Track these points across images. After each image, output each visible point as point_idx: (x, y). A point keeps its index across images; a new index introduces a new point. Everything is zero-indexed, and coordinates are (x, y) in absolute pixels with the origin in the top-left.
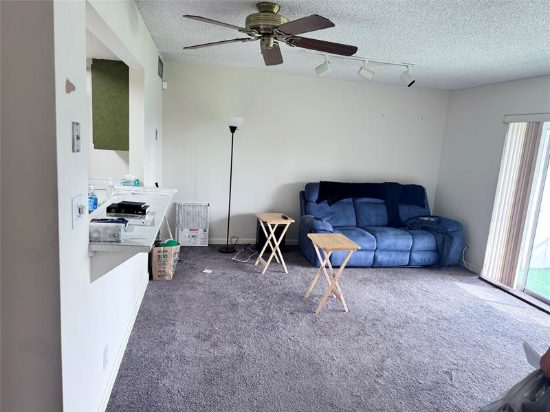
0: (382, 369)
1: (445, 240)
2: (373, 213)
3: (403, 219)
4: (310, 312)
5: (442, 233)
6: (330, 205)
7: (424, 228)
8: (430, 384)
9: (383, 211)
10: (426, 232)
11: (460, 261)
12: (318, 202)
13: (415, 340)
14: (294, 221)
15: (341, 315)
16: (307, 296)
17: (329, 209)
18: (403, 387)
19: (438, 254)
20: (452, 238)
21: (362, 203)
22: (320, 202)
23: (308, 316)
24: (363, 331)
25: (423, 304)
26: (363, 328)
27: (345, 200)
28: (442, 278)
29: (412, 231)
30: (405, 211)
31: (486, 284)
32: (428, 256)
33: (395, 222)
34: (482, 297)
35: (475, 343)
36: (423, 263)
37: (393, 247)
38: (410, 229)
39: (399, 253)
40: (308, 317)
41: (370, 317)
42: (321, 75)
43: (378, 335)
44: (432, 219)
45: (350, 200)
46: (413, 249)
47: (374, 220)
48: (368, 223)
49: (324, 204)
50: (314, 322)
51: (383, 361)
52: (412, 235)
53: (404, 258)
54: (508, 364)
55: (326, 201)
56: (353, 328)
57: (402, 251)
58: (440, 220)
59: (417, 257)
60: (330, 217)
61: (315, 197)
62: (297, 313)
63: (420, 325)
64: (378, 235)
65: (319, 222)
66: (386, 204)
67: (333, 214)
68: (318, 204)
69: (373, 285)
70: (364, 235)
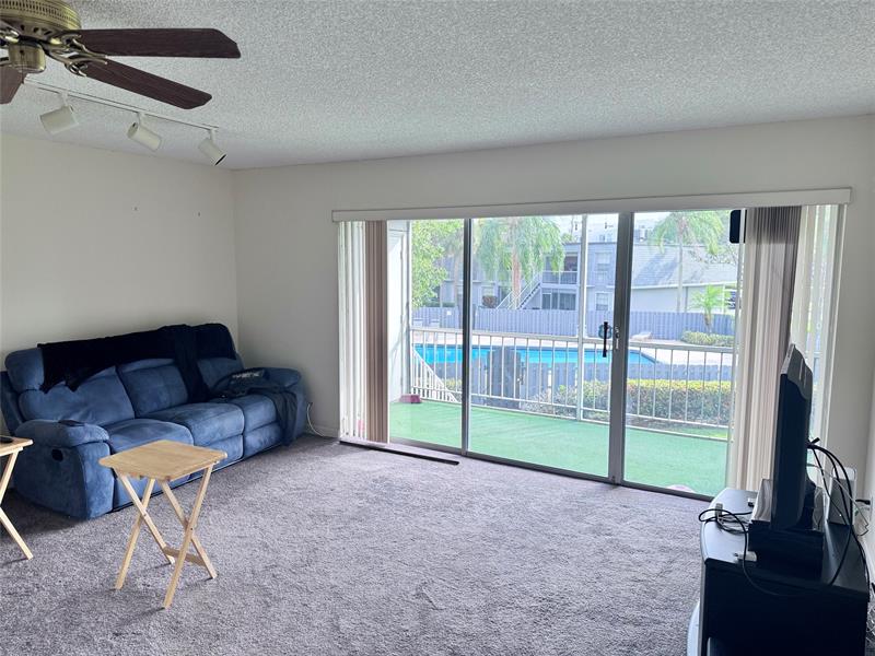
0: (347, 642)
1: (286, 401)
2: (160, 385)
3: (210, 383)
4: (152, 612)
5: (280, 393)
6: (73, 388)
7: (251, 392)
8: (416, 623)
9: (175, 377)
10: (257, 397)
11: (306, 427)
12: (45, 388)
13: (344, 570)
14: (31, 442)
15: (209, 588)
16: (119, 586)
17: (74, 397)
18: (394, 650)
19: (280, 425)
20: (295, 396)
21: (135, 371)
22: (49, 389)
23: (154, 621)
24: (268, 599)
25: (310, 509)
26: (265, 591)
27: (104, 373)
28: (299, 460)
29: (235, 401)
30: (211, 370)
31: (355, 449)
32: (268, 434)
33: (201, 394)
34: (367, 469)
35: (411, 536)
36: (263, 447)
37: (218, 435)
38: (232, 398)
39: (228, 442)
40: (158, 624)
41: (259, 568)
42: (55, 132)
43: (295, 590)
44: (256, 375)
45: (112, 370)
46: (247, 430)
47: (165, 398)
48: (155, 406)
49: (61, 389)
50: (175, 629)
51: (338, 628)
52: (241, 406)
53: (236, 449)
54: (463, 545)
55: (63, 383)
56: (251, 600)
57: (231, 438)
58: (268, 373)
59: (255, 441)
60: (81, 413)
61: (38, 377)
62: (127, 628)
63: (333, 544)
64: (190, 422)
65: (80, 429)
66: (176, 364)
67: (86, 404)
68: (46, 392)
69: (215, 512)
70: (168, 430)
